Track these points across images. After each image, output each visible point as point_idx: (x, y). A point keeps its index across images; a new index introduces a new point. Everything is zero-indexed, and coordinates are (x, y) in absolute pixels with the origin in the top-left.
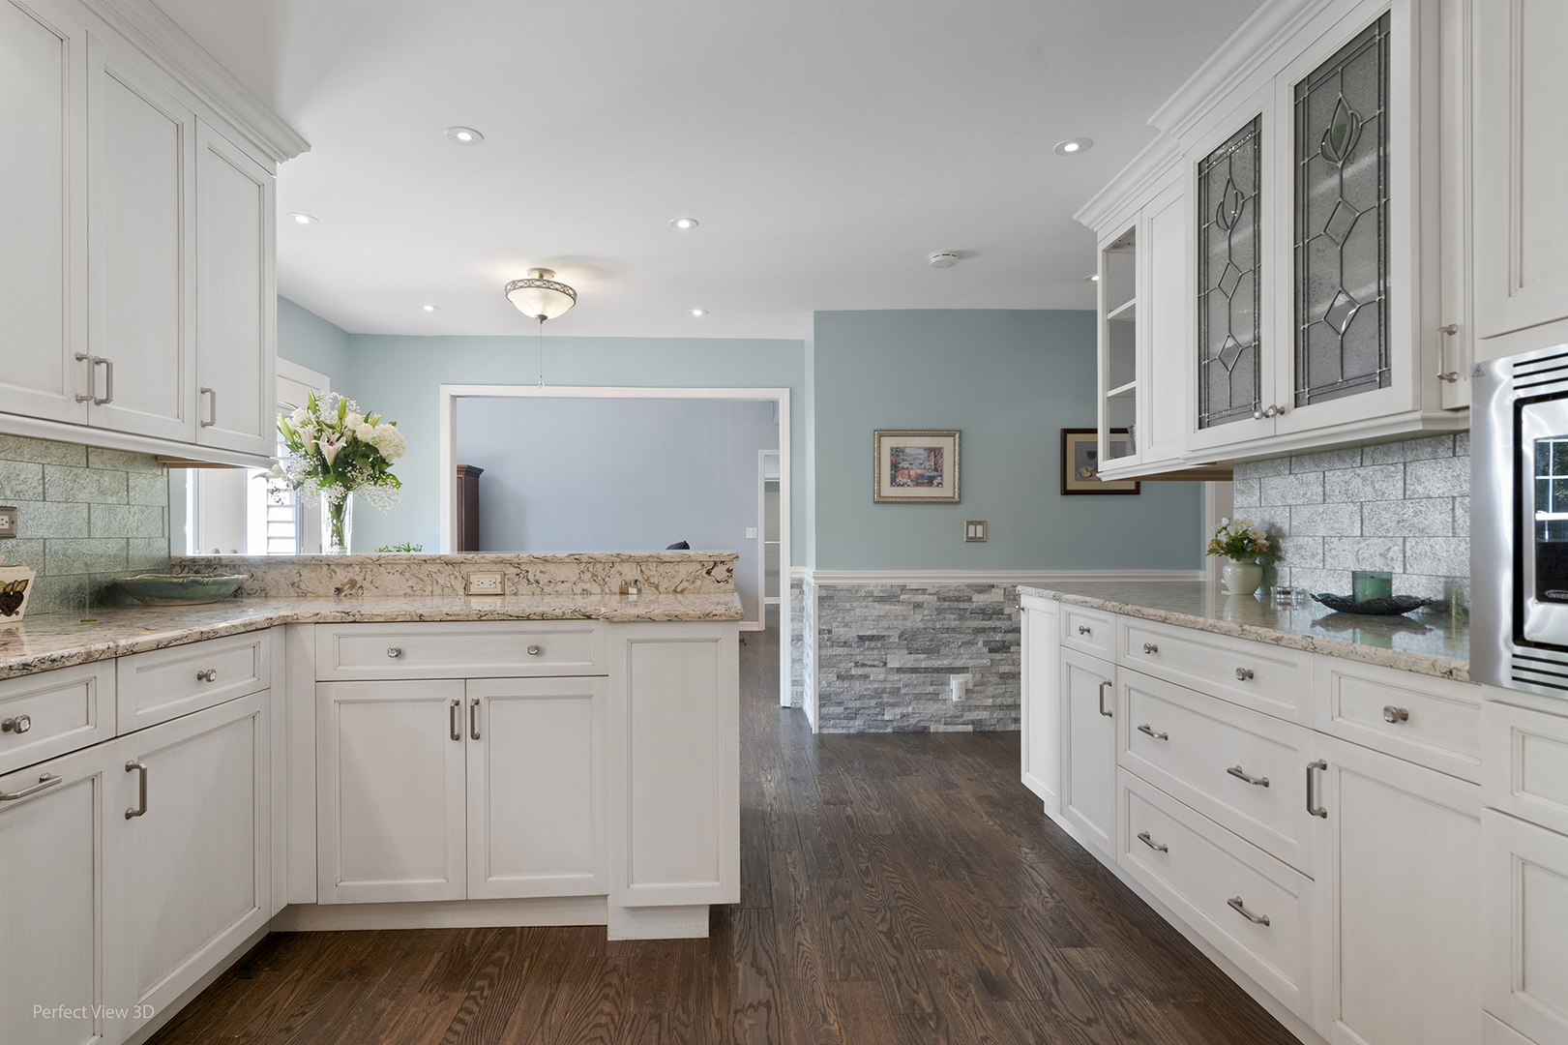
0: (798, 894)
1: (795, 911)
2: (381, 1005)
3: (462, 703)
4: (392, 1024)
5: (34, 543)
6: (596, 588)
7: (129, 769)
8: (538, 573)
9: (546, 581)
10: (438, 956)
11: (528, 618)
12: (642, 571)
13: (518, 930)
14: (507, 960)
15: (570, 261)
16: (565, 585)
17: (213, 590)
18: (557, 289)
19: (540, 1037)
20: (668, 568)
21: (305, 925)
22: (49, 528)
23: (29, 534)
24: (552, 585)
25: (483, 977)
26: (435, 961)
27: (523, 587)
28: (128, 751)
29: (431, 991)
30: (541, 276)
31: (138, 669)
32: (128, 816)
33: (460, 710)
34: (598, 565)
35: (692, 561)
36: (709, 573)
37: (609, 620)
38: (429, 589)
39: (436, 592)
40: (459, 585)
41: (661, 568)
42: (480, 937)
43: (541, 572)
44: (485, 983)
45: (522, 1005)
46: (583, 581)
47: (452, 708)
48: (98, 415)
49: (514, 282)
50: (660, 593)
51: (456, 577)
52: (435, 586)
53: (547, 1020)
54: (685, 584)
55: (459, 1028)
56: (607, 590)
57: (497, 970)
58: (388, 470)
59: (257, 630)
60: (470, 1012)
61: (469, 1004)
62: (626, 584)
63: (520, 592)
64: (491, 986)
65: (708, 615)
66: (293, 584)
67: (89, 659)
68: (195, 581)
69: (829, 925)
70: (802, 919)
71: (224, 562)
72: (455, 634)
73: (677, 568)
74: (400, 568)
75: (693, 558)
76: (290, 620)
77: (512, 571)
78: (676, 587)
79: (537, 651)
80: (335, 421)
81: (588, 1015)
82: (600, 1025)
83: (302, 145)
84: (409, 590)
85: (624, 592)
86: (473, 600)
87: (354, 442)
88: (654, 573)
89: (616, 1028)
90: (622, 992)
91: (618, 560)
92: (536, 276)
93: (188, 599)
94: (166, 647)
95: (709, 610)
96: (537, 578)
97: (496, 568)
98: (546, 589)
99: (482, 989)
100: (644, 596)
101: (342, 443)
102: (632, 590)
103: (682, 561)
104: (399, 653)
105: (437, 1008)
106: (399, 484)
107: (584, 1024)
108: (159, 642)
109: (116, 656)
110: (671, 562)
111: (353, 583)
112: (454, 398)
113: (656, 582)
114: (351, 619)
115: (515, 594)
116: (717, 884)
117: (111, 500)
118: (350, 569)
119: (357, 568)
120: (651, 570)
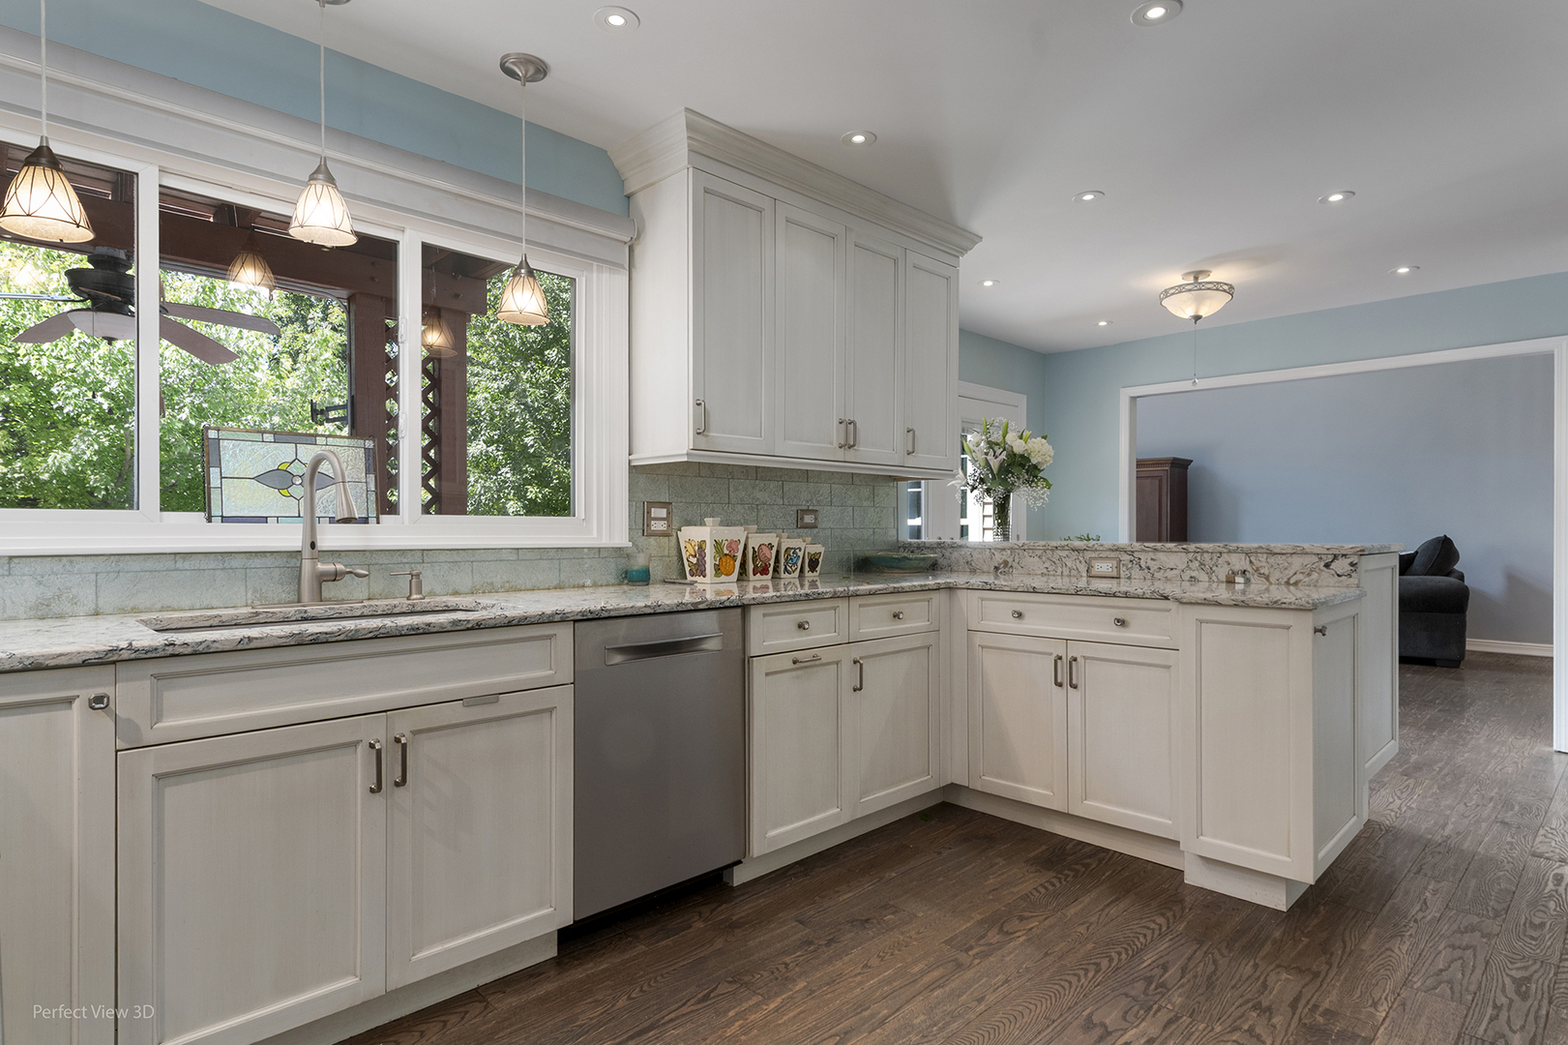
0: (1420, 915)
1: (1405, 926)
2: (996, 861)
3: (1064, 658)
4: (1000, 872)
5: (826, 531)
6: (1203, 576)
7: (855, 662)
8: (1149, 560)
9: (1156, 567)
10: (1044, 847)
11: (1114, 595)
12: (1251, 562)
13: (1111, 853)
14: (1094, 866)
15: (1221, 259)
16: (1174, 572)
17: (915, 563)
18: (1209, 289)
19: (1097, 916)
20: (1280, 559)
21: (965, 802)
22: (833, 522)
23: (823, 526)
24: (1162, 571)
25: (1070, 869)
26: (1041, 850)
27: (1136, 573)
28: (856, 652)
29: (1032, 865)
30: (1196, 278)
31: (860, 606)
32: (855, 690)
33: (1062, 663)
34: (1206, 555)
35: (1306, 553)
36: (1327, 566)
37: (1180, 601)
38: (1059, 571)
39: (1065, 573)
40: (1083, 568)
41: (1272, 560)
42: (1080, 847)
43: (1152, 559)
44: (1071, 874)
45: (1093, 895)
46: (1191, 569)
47: (1056, 662)
48: (850, 455)
49: (1166, 291)
50: (1271, 584)
51: (1080, 562)
52: (1064, 569)
53: (1107, 910)
54: (1299, 577)
55: (1043, 891)
56: (1214, 578)
57: (1083, 869)
58: (1041, 475)
59: (929, 590)
60: (1054, 885)
61: (1054, 880)
62: (1233, 573)
63: (1133, 576)
64: (1075, 877)
65: (1276, 602)
66: (967, 563)
67: (835, 596)
68: (905, 557)
69: (1440, 948)
70: (1409, 933)
71: (927, 545)
72: (1060, 604)
73: (1290, 560)
74: (1039, 553)
75: (1308, 550)
76: (951, 585)
77: (1126, 558)
78: (1289, 579)
79: (1122, 623)
80: (1000, 440)
81: (1142, 919)
82: (1148, 928)
83: (975, 239)
84: (1045, 571)
85: (1230, 582)
86: (1093, 581)
87: (1012, 455)
88: (1264, 564)
89: (1160, 934)
90: (1178, 917)
91: (1225, 550)
92: (1191, 280)
93: (902, 569)
94: (874, 594)
95: (1279, 598)
96: (1148, 564)
97: (1113, 555)
98: (1156, 574)
99: (1067, 876)
100: (1253, 586)
101: (1003, 456)
102: (1239, 579)
103: (1294, 553)
104: (1020, 615)
105: (1032, 875)
106: (1049, 486)
107: (1135, 922)
108: (871, 590)
109: (849, 596)
110: (1283, 554)
111: (1006, 563)
112: (1134, 399)
113: (1267, 573)
114: (988, 587)
115: (1129, 578)
116: (1288, 859)
117: (865, 504)
118: (1004, 553)
119: (1009, 552)
120: (1261, 561)
